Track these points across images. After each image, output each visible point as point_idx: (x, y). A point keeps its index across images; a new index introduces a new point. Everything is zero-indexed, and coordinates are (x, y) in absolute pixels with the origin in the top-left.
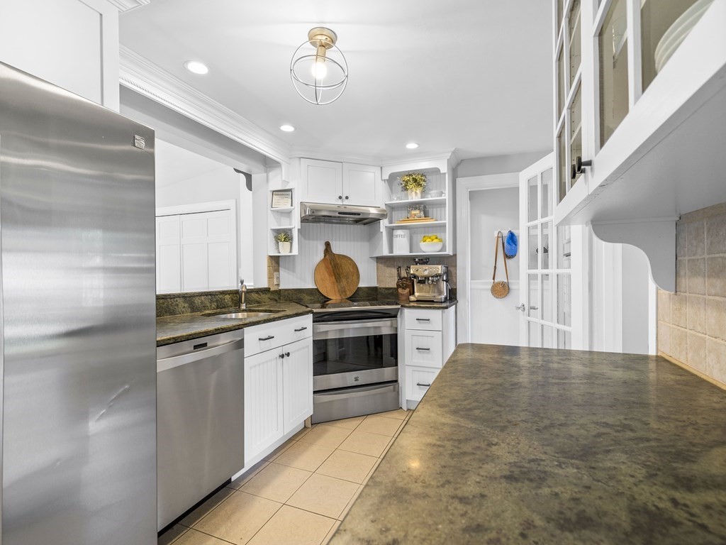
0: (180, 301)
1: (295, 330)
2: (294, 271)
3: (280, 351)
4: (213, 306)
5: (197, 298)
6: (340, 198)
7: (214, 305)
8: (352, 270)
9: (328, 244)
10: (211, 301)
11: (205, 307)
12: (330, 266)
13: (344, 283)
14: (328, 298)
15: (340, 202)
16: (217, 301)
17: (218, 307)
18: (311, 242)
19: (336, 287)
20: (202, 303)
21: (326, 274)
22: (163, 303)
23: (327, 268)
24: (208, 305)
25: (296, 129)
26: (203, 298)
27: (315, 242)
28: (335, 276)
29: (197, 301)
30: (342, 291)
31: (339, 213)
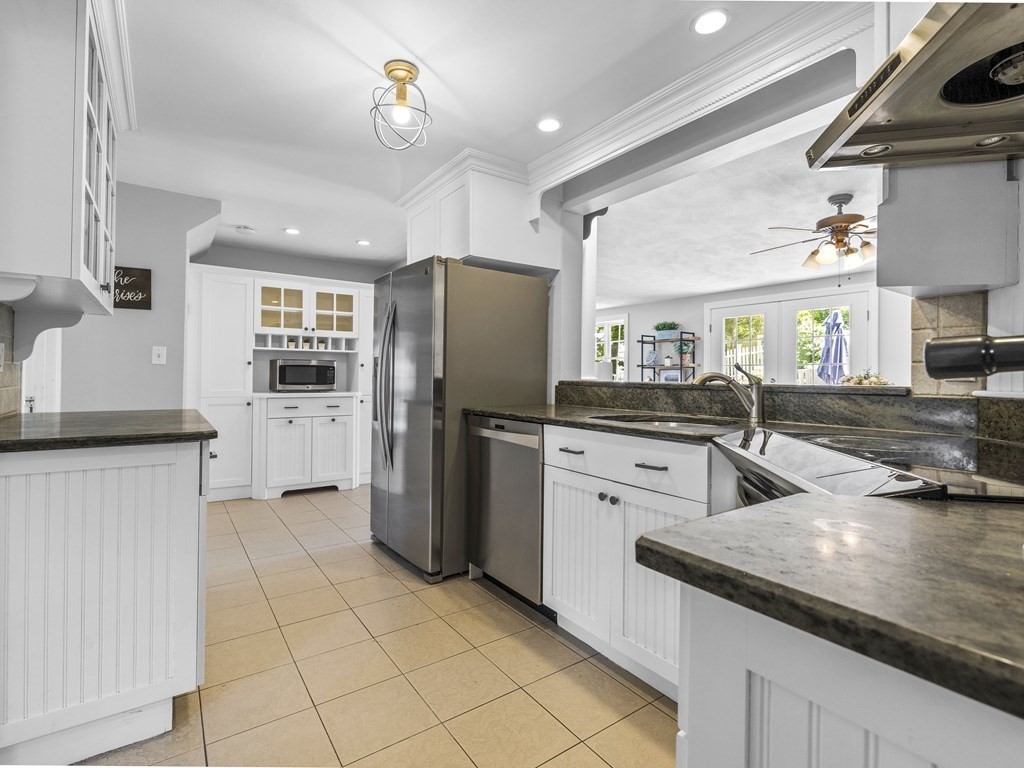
0: (661, 393)
4: (715, 408)
5: (686, 393)
7: (717, 408)
10: (711, 401)
11: (700, 409)
16: (723, 402)
17: (725, 413)
20: (694, 400)
24: (706, 405)
26: (695, 393)
29: (687, 397)
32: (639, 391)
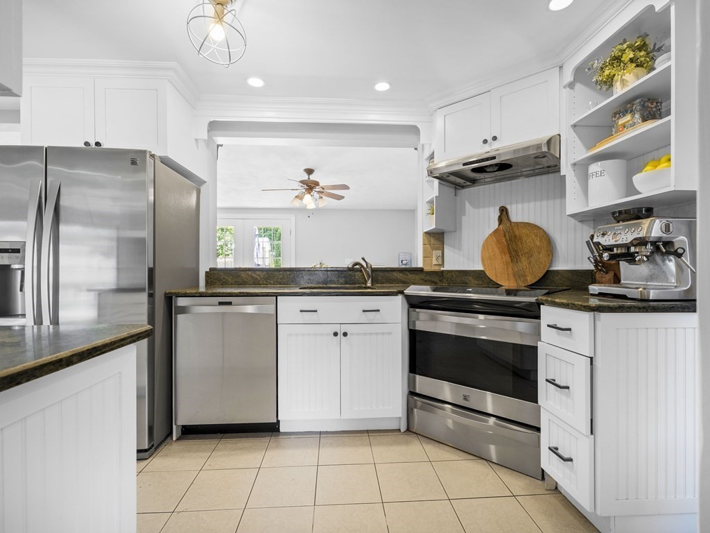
1: (364, 311)
2: (460, 249)
3: (337, 328)
6: (485, 141)
7: (342, 280)
8: (538, 243)
9: (504, 211)
10: (339, 277)
11: (331, 282)
12: (504, 240)
13: (524, 262)
14: (498, 284)
15: (487, 148)
16: (345, 277)
18: (481, 210)
19: (510, 269)
21: (497, 251)
22: (290, 275)
23: (499, 242)
24: (335, 279)
25: (390, 84)
27: (486, 209)
28: (510, 253)
30: (518, 275)
31: (464, 164)
32: (288, 273)
